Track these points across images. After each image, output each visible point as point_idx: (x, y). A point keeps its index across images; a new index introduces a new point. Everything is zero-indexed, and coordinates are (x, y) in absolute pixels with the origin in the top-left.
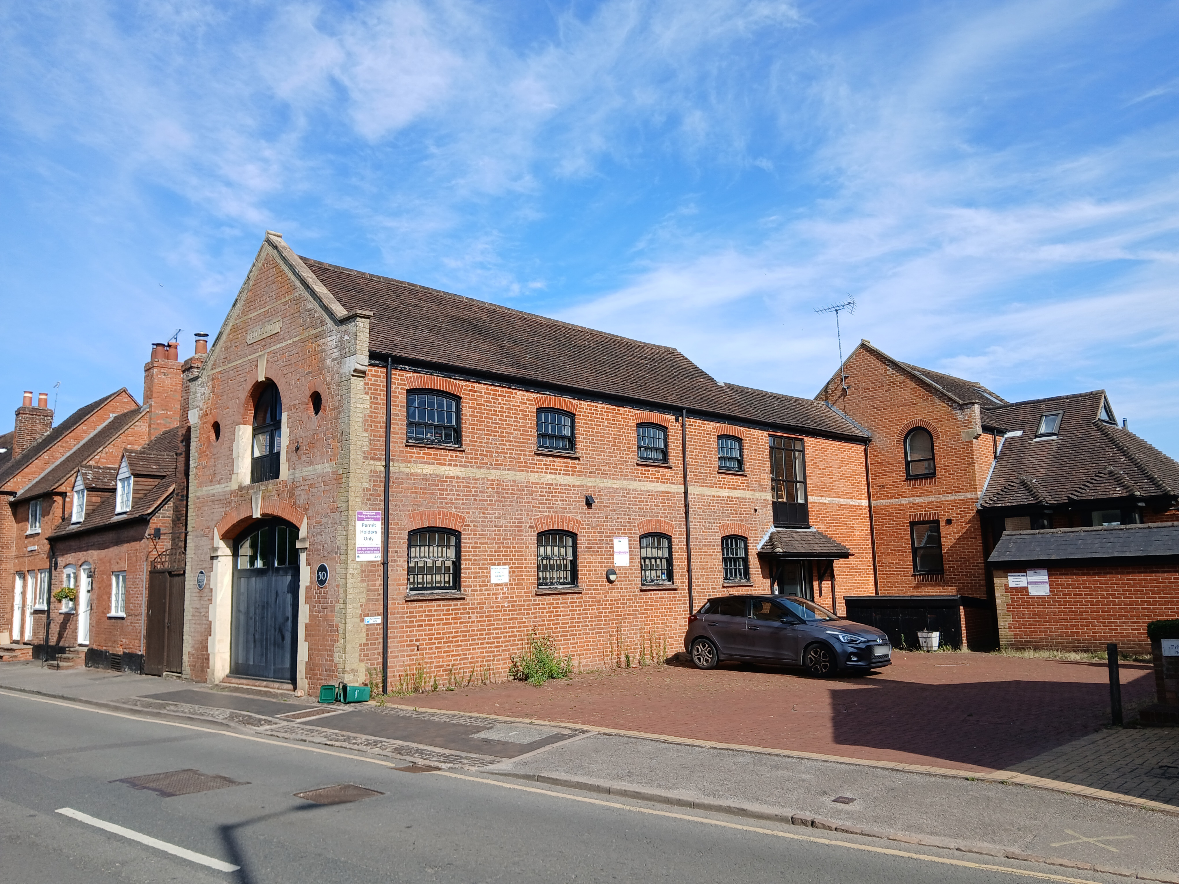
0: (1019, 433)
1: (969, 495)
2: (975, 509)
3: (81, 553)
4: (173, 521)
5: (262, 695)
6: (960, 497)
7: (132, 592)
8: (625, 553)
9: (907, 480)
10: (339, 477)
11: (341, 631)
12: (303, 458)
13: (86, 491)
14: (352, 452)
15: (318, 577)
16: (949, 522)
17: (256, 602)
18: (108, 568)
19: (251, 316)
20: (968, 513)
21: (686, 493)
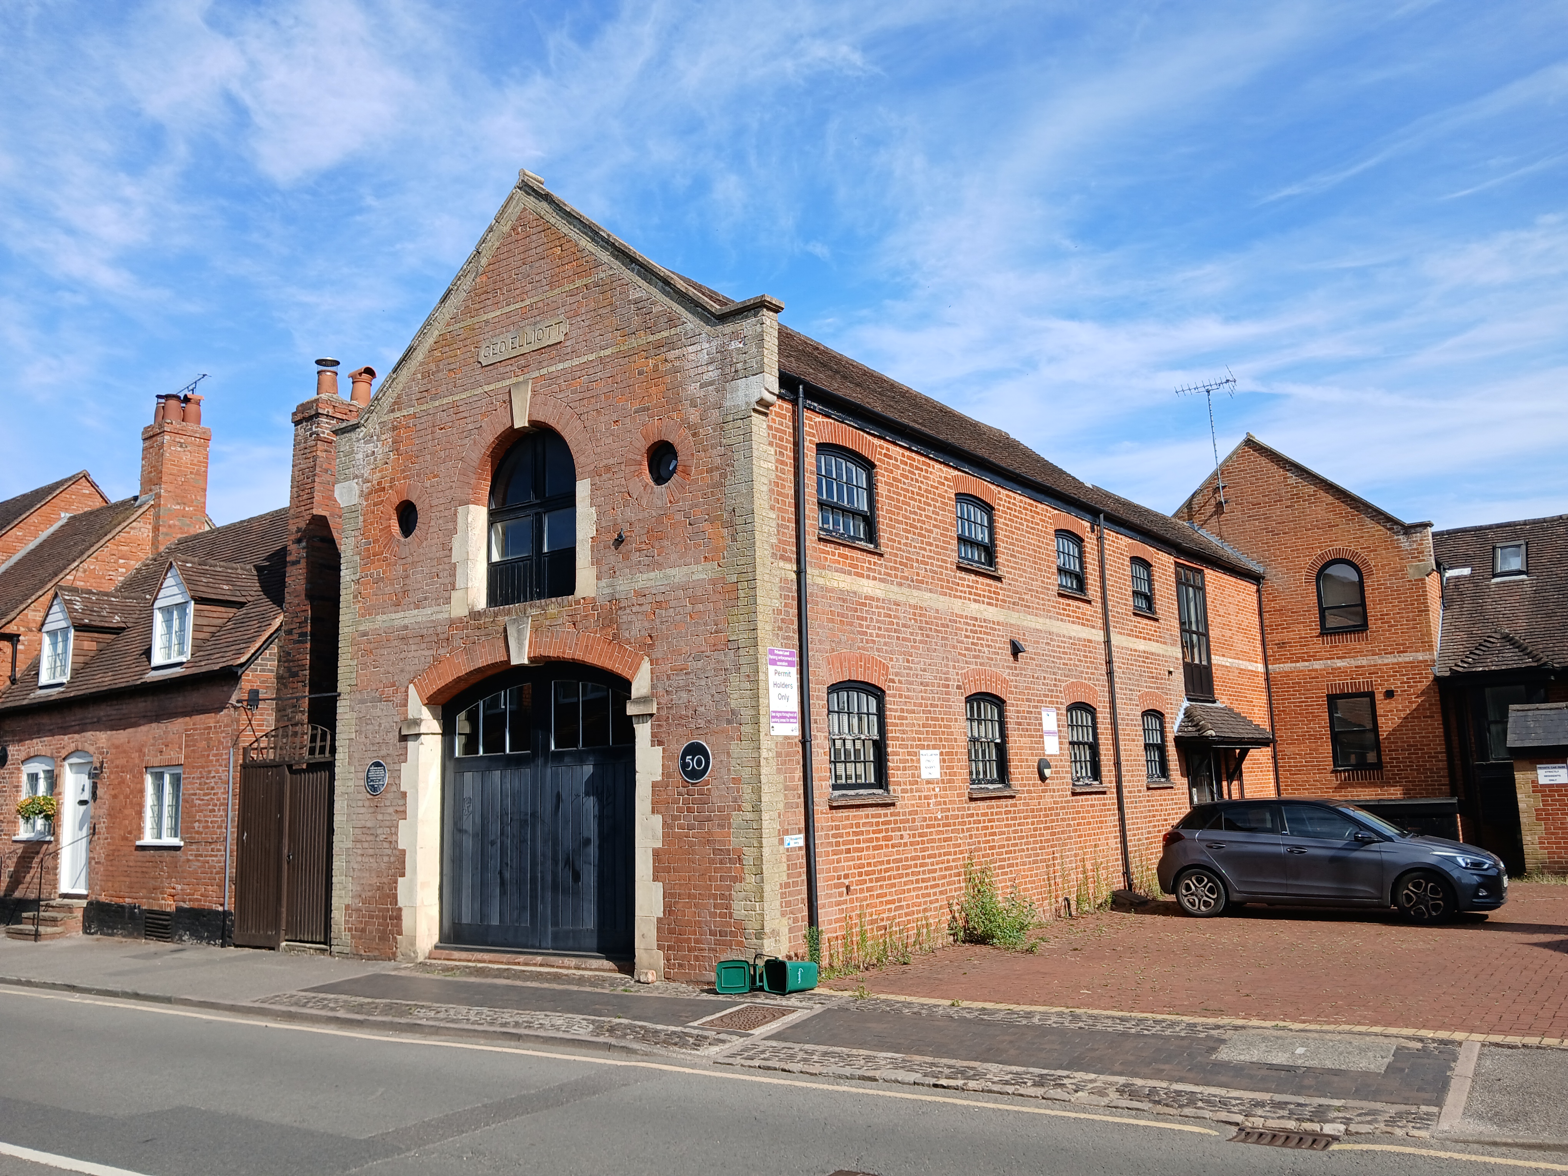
0: (1466, 571)
1: (1420, 656)
2: (1431, 677)
3: (66, 737)
4: (279, 678)
5: (548, 981)
6: (1407, 659)
7: (198, 802)
8: (1054, 733)
9: (1322, 634)
10: (728, 588)
11: (748, 861)
12: (635, 557)
13: (72, 633)
14: (758, 544)
15: (685, 765)
16: (1389, 694)
17: (504, 813)
18: (137, 761)
19: (485, 317)
20: (1420, 682)
21: (1108, 642)
